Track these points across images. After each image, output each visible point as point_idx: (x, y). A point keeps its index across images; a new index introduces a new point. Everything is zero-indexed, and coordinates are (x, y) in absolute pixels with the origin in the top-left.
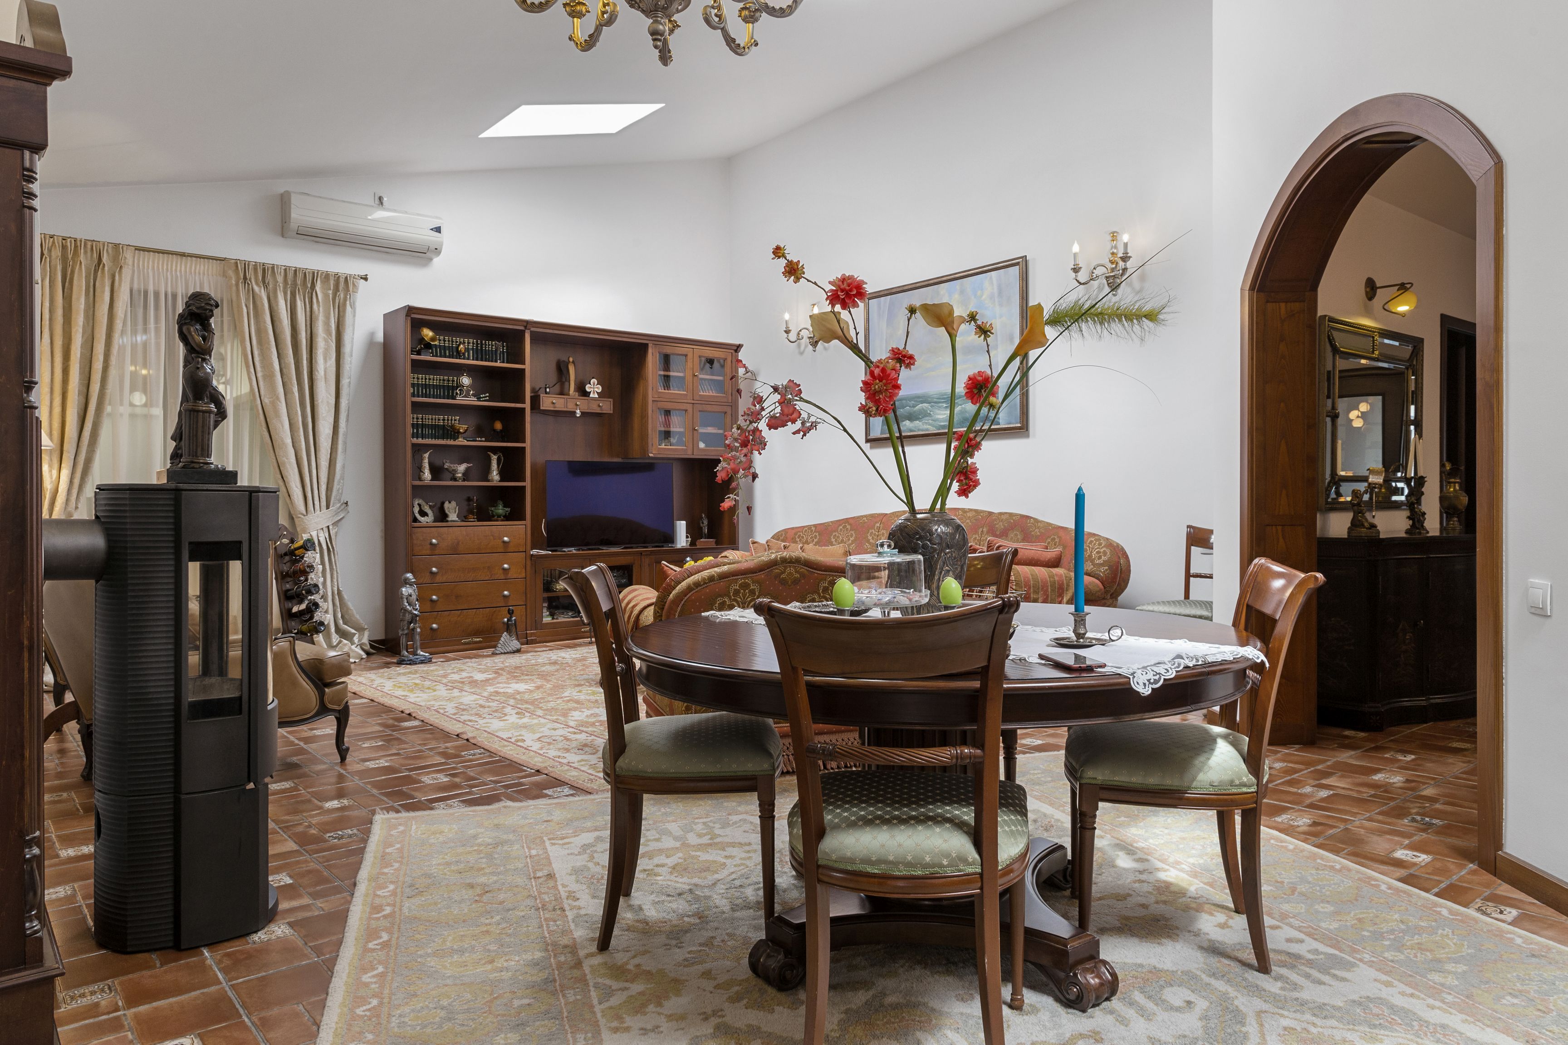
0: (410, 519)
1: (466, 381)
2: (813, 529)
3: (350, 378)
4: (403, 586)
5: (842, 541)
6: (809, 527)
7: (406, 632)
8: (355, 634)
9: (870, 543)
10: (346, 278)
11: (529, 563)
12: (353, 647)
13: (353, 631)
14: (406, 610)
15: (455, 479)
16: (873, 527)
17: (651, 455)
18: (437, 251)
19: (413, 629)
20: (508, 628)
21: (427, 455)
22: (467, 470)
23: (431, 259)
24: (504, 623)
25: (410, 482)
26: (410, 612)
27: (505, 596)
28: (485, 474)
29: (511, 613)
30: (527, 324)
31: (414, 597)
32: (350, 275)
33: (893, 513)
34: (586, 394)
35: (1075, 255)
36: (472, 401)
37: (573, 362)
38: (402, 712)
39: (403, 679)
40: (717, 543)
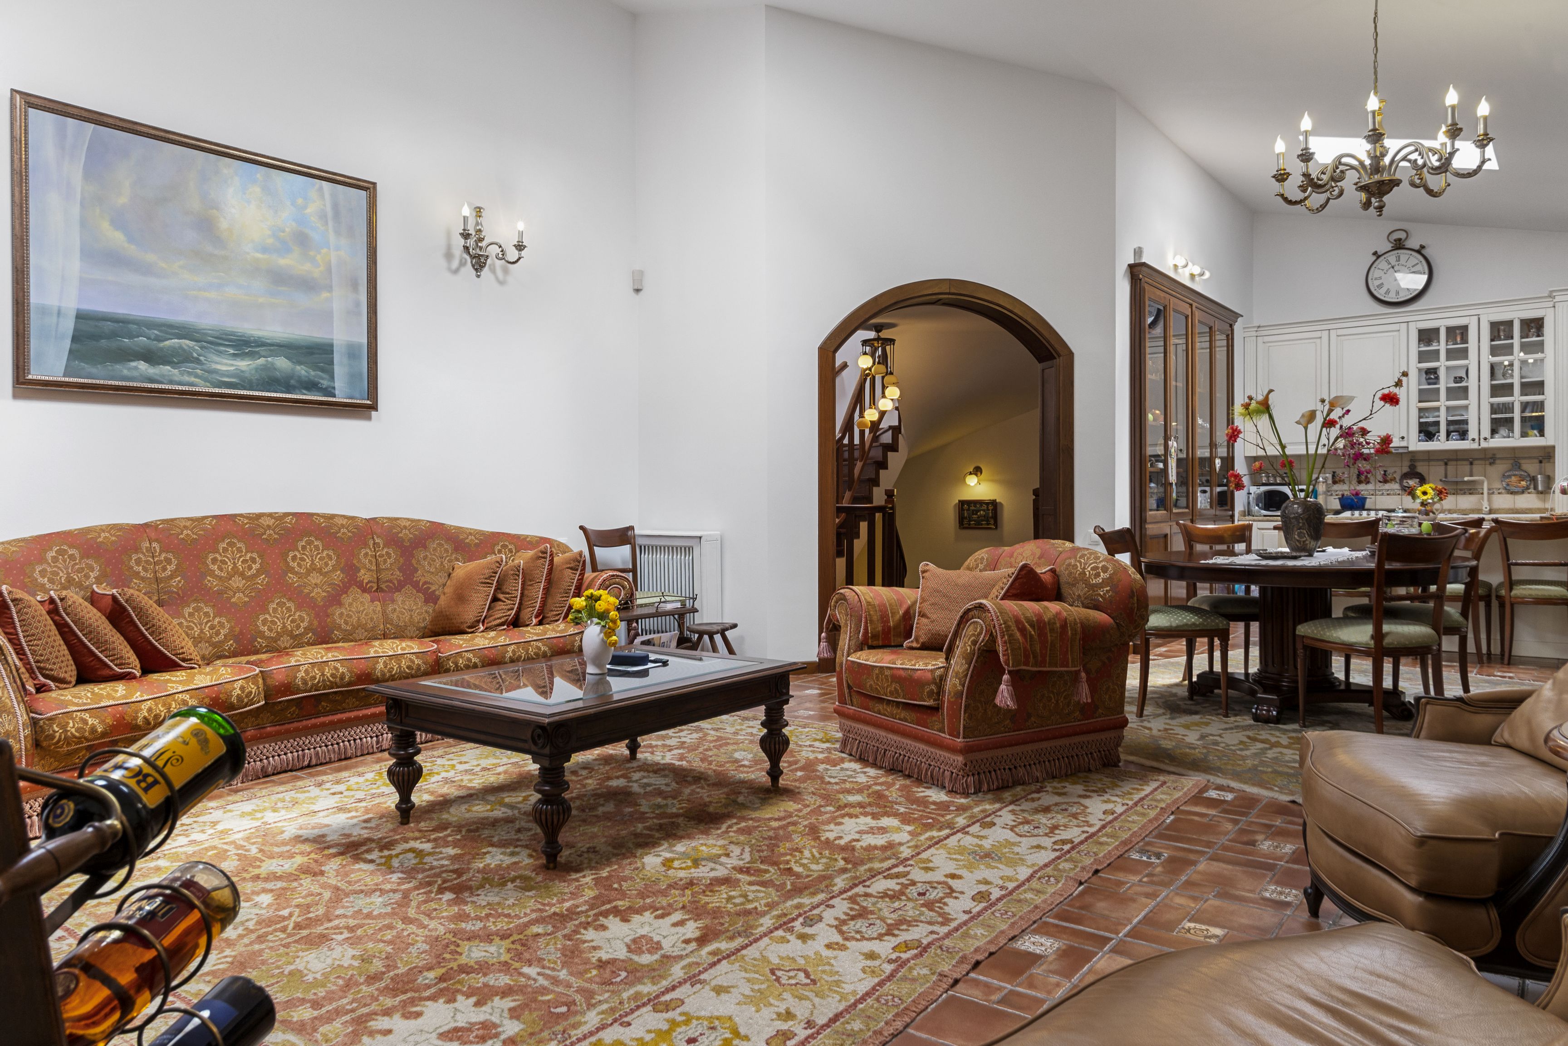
16: (136, 549)
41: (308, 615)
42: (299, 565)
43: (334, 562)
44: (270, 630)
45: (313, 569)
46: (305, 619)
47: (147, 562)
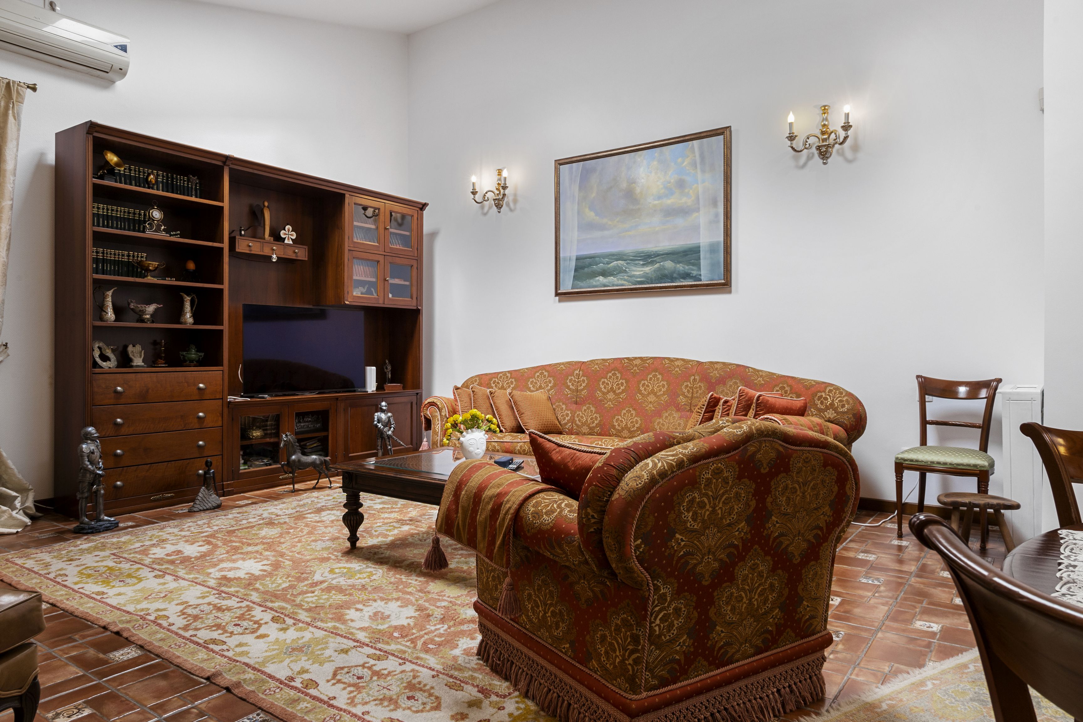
0: (90, 364)
1: (157, 214)
2: (509, 375)
3: (12, 199)
4: (83, 443)
5: (540, 387)
6: (504, 373)
7: (86, 495)
8: (17, 497)
9: (570, 389)
10: (8, 84)
11: (226, 410)
12: (14, 513)
13: (14, 494)
14: (86, 470)
15: (142, 321)
16: (572, 374)
17: (347, 302)
18: (122, 72)
19: (97, 491)
20: (205, 481)
21: (110, 293)
22: (156, 310)
23: (113, 82)
24: (199, 475)
25: (90, 321)
26: (93, 472)
27: (200, 447)
28: (177, 315)
29: (208, 465)
30: (227, 159)
31: (97, 454)
32: (14, 82)
33: (592, 361)
34: (278, 239)
35: (791, 124)
36: (163, 236)
37: (268, 207)
38: (105, 628)
39: (89, 560)
40: (404, 388)
41: (641, 420)
42: (645, 390)
43: (665, 389)
44: (619, 425)
45: (652, 392)
46: (638, 421)
47: (575, 381)
